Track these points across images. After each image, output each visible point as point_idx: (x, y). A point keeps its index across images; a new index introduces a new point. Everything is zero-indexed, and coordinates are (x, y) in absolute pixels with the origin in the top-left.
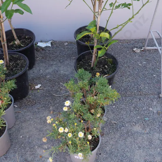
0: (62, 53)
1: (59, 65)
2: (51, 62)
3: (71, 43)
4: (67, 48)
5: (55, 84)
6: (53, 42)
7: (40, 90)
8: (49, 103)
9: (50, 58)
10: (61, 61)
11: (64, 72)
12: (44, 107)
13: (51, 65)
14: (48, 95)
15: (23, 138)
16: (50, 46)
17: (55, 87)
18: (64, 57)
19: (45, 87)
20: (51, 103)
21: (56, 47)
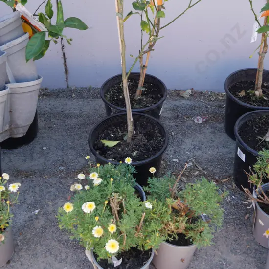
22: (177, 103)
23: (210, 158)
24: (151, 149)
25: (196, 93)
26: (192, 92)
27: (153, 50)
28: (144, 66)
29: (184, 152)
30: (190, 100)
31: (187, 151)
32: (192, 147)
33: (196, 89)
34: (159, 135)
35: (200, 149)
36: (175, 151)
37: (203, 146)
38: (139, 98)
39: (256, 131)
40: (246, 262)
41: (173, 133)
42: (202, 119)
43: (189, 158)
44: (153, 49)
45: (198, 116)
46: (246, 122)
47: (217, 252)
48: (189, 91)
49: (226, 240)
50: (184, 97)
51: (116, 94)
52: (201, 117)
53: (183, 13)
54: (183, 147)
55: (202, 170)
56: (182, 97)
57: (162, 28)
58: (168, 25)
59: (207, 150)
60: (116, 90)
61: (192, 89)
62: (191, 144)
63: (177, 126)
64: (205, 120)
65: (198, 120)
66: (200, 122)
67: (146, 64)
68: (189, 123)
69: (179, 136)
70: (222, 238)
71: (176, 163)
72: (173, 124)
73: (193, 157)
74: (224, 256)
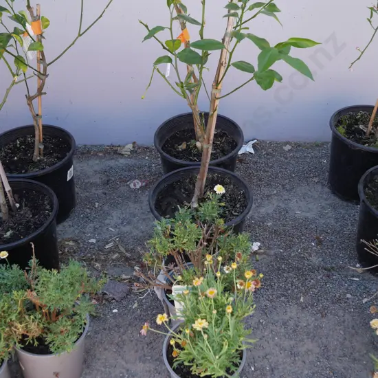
0: (286, 169)
1: (286, 197)
2: (266, 189)
3: (299, 146)
4: (291, 157)
5: (292, 241)
6: (258, 144)
7: (259, 254)
8: (294, 287)
9: (260, 181)
10: (288, 187)
11: (304, 214)
12: (284, 295)
13: (268, 196)
14: (283, 266)
15: (259, 372)
16: (253, 152)
17: (295, 249)
18: (293, 178)
19: (269, 248)
20: (297, 287)
21: (268, 155)
22: (112, 163)
23: (141, 234)
24: (33, 227)
25: (139, 148)
26: (133, 147)
27: (45, 93)
28: (37, 115)
29: (107, 229)
30: (130, 158)
31: (111, 227)
32: (120, 221)
33: (139, 143)
34: (48, 207)
35: (129, 223)
36: (95, 229)
37: (135, 220)
38: (38, 158)
39: (184, 195)
40: (155, 372)
41: (97, 204)
42: (140, 183)
43: (111, 237)
44: (43, 91)
45: (136, 179)
46: (172, 184)
47: (120, 360)
48: (130, 146)
49: (137, 345)
50: (122, 155)
51: (10, 155)
52: (141, 179)
53: (73, 43)
54: (107, 221)
55: (124, 252)
56: (120, 154)
57: (50, 64)
58: (56, 59)
59: (139, 224)
60: (10, 149)
61: (134, 143)
62: (120, 218)
63: (105, 194)
64: (144, 184)
65: (135, 185)
66: (138, 187)
67: (40, 113)
68: (123, 189)
69: (106, 208)
70: (132, 341)
71: (92, 244)
72: (100, 192)
73: (118, 234)
74: (129, 366)
